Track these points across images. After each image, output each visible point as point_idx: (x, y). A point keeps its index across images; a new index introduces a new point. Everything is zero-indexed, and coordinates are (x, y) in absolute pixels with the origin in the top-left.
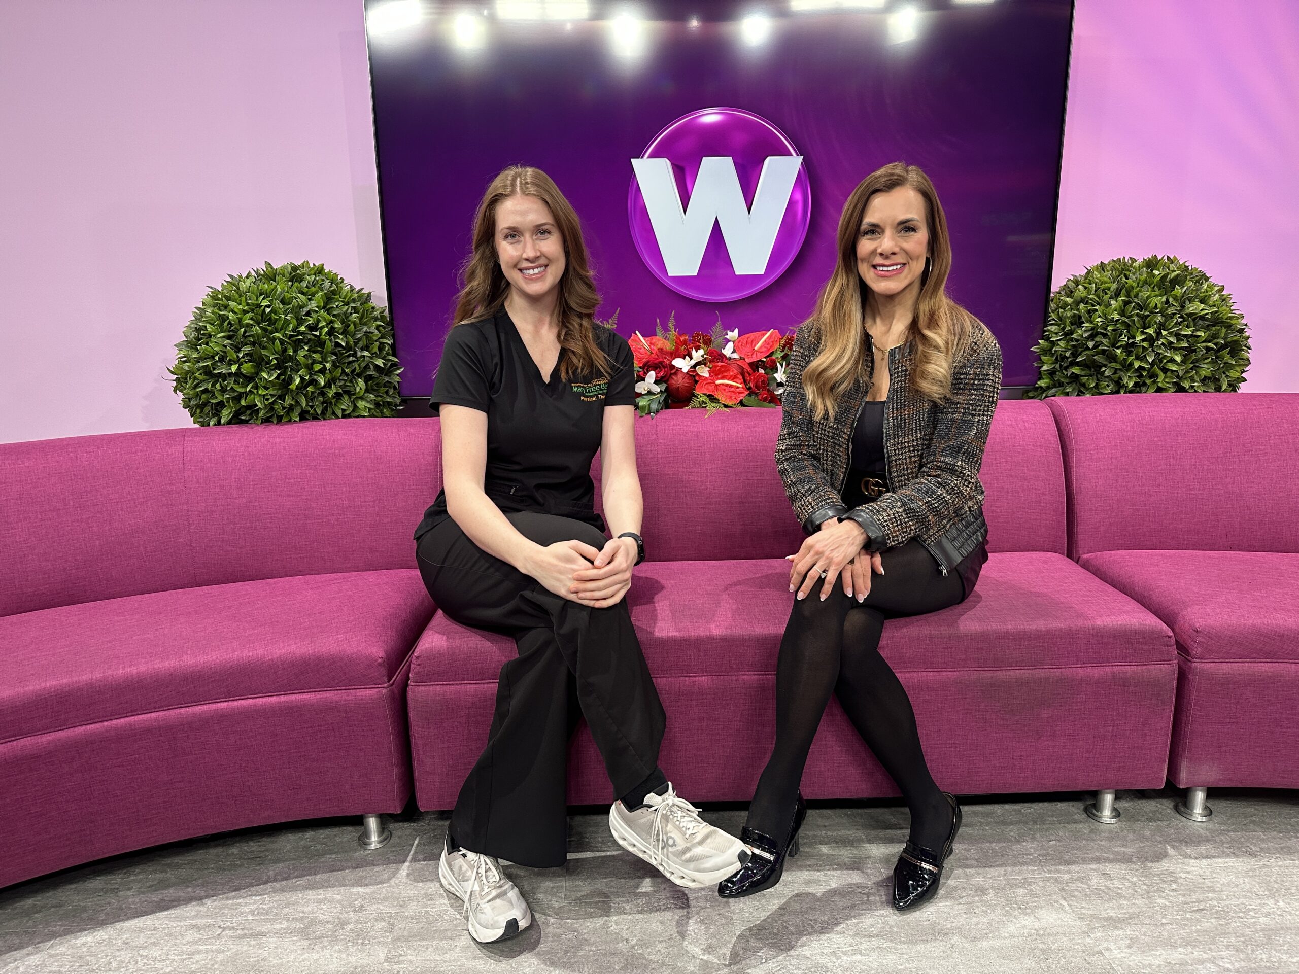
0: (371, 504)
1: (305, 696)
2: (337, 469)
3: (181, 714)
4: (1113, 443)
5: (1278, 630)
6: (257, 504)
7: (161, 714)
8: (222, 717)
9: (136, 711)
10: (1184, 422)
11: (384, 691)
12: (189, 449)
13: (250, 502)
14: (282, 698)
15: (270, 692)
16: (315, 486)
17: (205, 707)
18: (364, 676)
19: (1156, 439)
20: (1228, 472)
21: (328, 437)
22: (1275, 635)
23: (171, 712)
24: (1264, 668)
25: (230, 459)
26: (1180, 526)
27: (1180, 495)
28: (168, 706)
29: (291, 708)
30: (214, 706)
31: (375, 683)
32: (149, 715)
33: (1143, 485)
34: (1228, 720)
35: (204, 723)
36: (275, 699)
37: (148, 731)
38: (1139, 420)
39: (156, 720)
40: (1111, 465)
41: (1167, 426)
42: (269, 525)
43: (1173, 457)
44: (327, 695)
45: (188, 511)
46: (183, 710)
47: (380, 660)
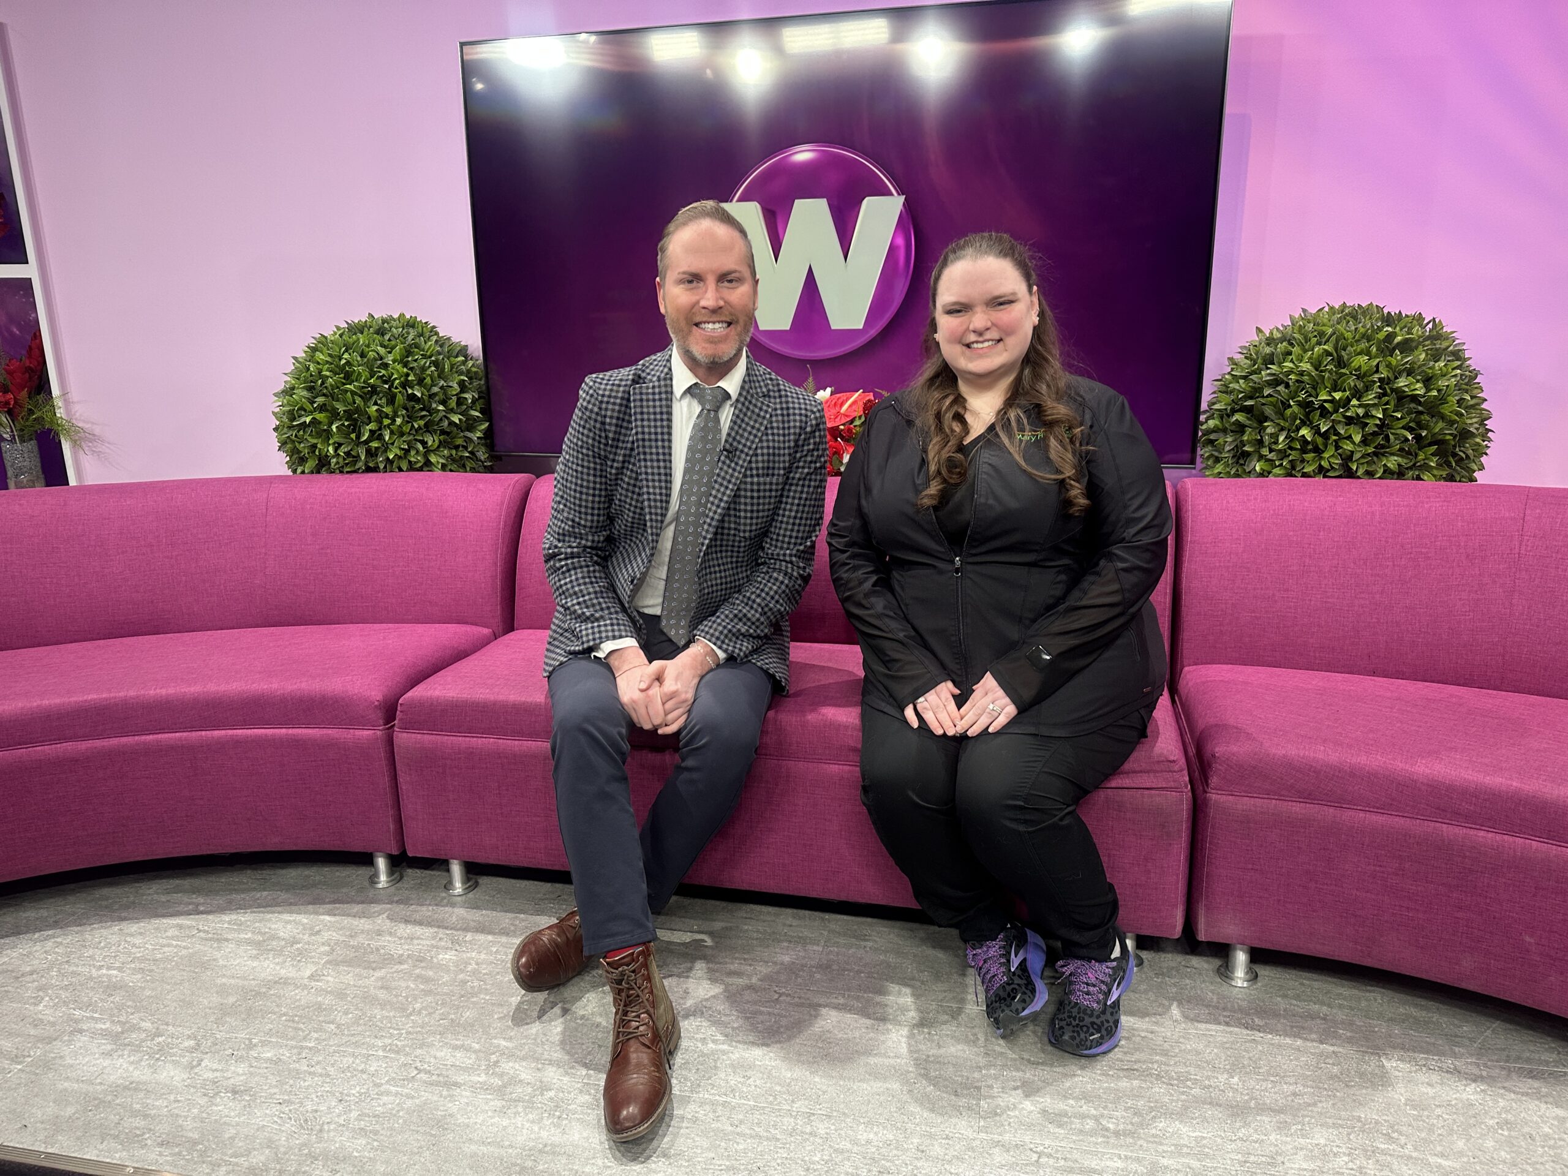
0: (434, 557)
1: (310, 731)
2: (406, 521)
3: (201, 736)
4: (1235, 536)
5: (1314, 765)
6: (329, 551)
7: (185, 734)
8: (237, 743)
9: (164, 729)
10: (1332, 514)
11: (379, 733)
12: (273, 495)
13: (322, 549)
14: (290, 731)
15: (281, 724)
16: (383, 537)
17: (223, 732)
18: (363, 717)
19: (1291, 533)
20: (1378, 578)
21: (400, 490)
22: (1309, 770)
23: (194, 734)
24: (1297, 809)
25: (308, 507)
26: (1311, 641)
27: (1313, 603)
28: (192, 729)
29: (297, 741)
30: (230, 732)
31: (373, 726)
32: (174, 734)
33: (1267, 589)
34: (1250, 866)
35: (221, 746)
36: (284, 731)
37: (172, 748)
38: (1274, 510)
39: (180, 739)
40: (1229, 561)
41: (1308, 518)
42: (338, 572)
43: (1310, 557)
44: (330, 731)
45: (266, 554)
46: (203, 733)
47: (376, 703)
